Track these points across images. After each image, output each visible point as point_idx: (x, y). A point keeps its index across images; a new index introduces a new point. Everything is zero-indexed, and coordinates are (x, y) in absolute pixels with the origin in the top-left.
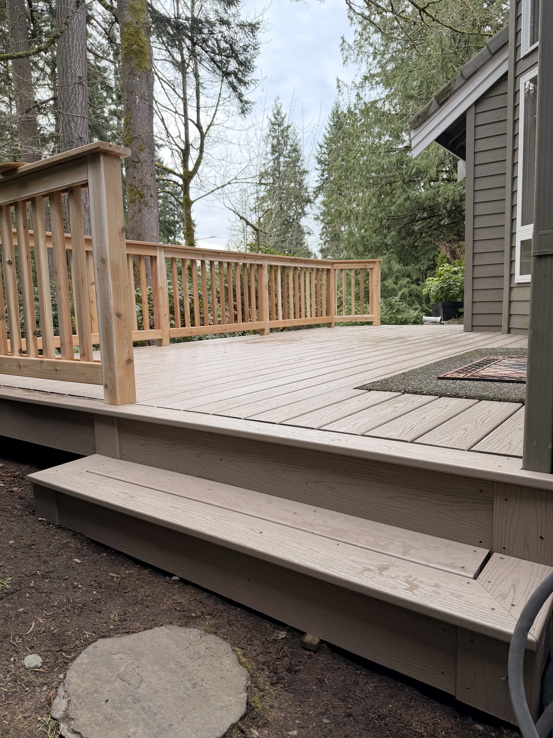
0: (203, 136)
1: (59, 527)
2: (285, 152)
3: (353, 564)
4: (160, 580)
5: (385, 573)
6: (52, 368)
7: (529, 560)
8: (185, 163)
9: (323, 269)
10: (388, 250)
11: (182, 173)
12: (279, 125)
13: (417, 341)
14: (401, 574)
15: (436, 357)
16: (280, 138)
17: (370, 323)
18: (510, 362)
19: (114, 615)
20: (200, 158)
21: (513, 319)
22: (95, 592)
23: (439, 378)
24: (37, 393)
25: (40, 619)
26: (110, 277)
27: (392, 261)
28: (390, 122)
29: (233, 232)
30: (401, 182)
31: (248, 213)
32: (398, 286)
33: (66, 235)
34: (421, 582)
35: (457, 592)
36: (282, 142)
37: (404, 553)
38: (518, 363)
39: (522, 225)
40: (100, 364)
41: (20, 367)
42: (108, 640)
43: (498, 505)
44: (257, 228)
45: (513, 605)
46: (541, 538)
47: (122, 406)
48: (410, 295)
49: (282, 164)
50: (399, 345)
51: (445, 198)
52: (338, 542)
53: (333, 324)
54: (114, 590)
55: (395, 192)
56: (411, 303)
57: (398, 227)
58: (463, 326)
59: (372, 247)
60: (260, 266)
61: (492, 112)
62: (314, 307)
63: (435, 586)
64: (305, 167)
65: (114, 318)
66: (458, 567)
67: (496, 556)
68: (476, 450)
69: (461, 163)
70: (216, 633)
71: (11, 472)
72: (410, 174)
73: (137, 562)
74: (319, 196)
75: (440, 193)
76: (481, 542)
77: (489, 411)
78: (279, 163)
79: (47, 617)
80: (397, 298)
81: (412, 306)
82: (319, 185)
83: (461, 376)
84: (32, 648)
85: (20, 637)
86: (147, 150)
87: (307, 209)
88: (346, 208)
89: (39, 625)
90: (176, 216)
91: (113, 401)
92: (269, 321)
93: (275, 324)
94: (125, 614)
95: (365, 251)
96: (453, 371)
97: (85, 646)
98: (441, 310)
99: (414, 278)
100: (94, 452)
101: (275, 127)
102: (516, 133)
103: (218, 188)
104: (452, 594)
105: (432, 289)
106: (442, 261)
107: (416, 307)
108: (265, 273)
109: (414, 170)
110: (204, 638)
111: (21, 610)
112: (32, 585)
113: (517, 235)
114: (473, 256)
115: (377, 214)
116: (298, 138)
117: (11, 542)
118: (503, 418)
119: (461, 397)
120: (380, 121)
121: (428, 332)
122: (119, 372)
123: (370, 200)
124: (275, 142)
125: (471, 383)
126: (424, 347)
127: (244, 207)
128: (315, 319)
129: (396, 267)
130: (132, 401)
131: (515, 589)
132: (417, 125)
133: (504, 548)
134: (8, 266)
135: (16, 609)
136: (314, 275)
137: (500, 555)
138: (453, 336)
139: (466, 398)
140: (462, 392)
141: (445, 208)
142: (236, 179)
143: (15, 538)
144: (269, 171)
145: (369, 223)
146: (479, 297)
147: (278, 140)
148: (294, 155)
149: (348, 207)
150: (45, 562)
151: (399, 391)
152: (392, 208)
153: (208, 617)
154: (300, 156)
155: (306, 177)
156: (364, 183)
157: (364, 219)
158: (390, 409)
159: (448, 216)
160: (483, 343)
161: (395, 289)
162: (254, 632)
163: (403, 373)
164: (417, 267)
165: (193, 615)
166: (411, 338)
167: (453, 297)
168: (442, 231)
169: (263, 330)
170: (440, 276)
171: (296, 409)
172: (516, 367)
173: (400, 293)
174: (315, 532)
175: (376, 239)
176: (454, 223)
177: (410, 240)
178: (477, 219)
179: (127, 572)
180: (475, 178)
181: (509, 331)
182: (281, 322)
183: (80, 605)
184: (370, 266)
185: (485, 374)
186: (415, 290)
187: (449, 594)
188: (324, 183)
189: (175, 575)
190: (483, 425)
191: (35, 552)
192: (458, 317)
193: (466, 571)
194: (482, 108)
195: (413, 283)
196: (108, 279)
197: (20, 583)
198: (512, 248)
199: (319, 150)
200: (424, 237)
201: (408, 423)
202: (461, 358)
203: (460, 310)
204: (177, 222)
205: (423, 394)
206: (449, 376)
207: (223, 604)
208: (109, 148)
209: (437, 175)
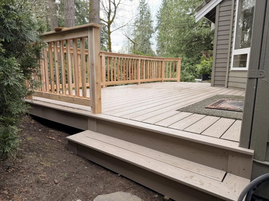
0: (116, 8)
1: (77, 155)
2: (145, 14)
3: (182, 175)
4: (114, 175)
5: (192, 178)
6: (72, 99)
7: (239, 176)
8: (109, 17)
9: (160, 61)
10: (182, 52)
11: (108, 21)
12: (143, 3)
13: (194, 90)
14: (198, 179)
15: (203, 98)
16: (143, 8)
17: (176, 81)
18: (230, 102)
19: (101, 187)
20: (114, 16)
21: (229, 83)
22: (93, 179)
23: (206, 108)
24: (66, 108)
25: (78, 188)
26: (95, 70)
27: (184, 56)
28: (185, 4)
29: (124, 43)
30: (188, 27)
31: (130, 36)
32: (185, 65)
33: (71, 48)
34: (205, 182)
35: (217, 186)
36: (144, 10)
37: (198, 172)
38: (233, 103)
39: (235, 49)
40: (90, 99)
41: (60, 98)
42: (102, 195)
43: (230, 158)
44: (134, 42)
45: (235, 191)
46: (244, 169)
47: (97, 114)
48: (189, 69)
49: (143, 18)
50: (188, 91)
51: (204, 34)
52: (176, 167)
53: (163, 81)
54: (100, 178)
55: (186, 31)
56: (189, 72)
57: (186, 44)
58: (210, 83)
59: (176, 51)
60: (138, 60)
61: (226, 7)
62: (156, 74)
63: (209, 184)
64: (152, 19)
65: (96, 84)
66: (216, 178)
67: (228, 174)
68: (222, 138)
69: (213, 24)
70: (135, 194)
71: (56, 134)
72: (192, 24)
73: (105, 169)
74: (157, 30)
75: (202, 32)
76: (223, 169)
77: (225, 122)
78: (142, 18)
79: (80, 187)
80: (185, 71)
81: (190, 73)
82: (157, 26)
83: (213, 107)
84: (78, 197)
85: (73, 193)
86: (98, 15)
87: (152, 35)
88: (167, 36)
89: (78, 190)
90: (104, 36)
91: (94, 112)
92: (140, 80)
93: (142, 81)
94: (105, 187)
95: (173, 52)
96: (210, 105)
97: (95, 197)
98: (202, 77)
99: (191, 63)
100: (87, 129)
101: (141, 4)
102: (234, 15)
103: (121, 27)
104: (215, 187)
105: (199, 69)
106: (203, 59)
107: (191, 74)
108: (140, 62)
109: (193, 23)
110: (132, 196)
111: (72, 184)
112: (74, 176)
113: (233, 53)
114: (216, 59)
115: (179, 39)
116: (150, 8)
117: (64, 161)
118: (230, 126)
119: (214, 116)
120: (181, 4)
121: (198, 86)
122: (96, 103)
123: (176, 33)
124: (141, 9)
125: (217, 110)
126: (197, 93)
127: (129, 34)
128: (156, 79)
129: (185, 58)
130: (100, 113)
131: (235, 186)
132: (198, 10)
133: (231, 172)
134: (56, 63)
135: (71, 184)
136: (157, 63)
137: (230, 174)
138: (207, 88)
139: (216, 116)
140: (214, 114)
141: (204, 37)
142: (127, 24)
143: (65, 159)
144: (139, 20)
145: (175, 42)
146: (217, 74)
147: (143, 9)
148: (148, 15)
149: (168, 36)
150: (76, 168)
151: (192, 112)
152: (184, 37)
153: (132, 189)
154: (150, 15)
155: (152, 23)
156: (174, 27)
157: (174, 40)
158: (190, 120)
159: (205, 40)
160: (218, 92)
161: (184, 67)
162: (147, 195)
163: (192, 105)
164: (192, 59)
165: (127, 188)
166: (192, 89)
167: (207, 72)
168: (202, 46)
169: (138, 83)
170: (202, 64)
171: (158, 118)
172: (232, 104)
173: (186, 68)
174: (167, 163)
175: (178, 48)
176: (207, 43)
177: (190, 48)
178: (218, 46)
179: (103, 172)
180: (218, 31)
181: (227, 87)
182: (144, 80)
183: (90, 183)
184: (177, 60)
185: (221, 107)
186: (191, 67)
187: (214, 187)
188: (159, 26)
189: (119, 174)
190: (223, 128)
191: (72, 164)
192: (208, 80)
193: (219, 179)
194: (222, 5)
195: (190, 65)
196: (94, 71)
197: (70, 175)
198: (230, 57)
199: (158, 13)
200: (196, 48)
201: (198, 126)
202: (212, 99)
203: (209, 77)
204: (104, 38)
205: (201, 114)
206: (209, 107)
207: (136, 184)
208: (96, 26)
209: (202, 25)
